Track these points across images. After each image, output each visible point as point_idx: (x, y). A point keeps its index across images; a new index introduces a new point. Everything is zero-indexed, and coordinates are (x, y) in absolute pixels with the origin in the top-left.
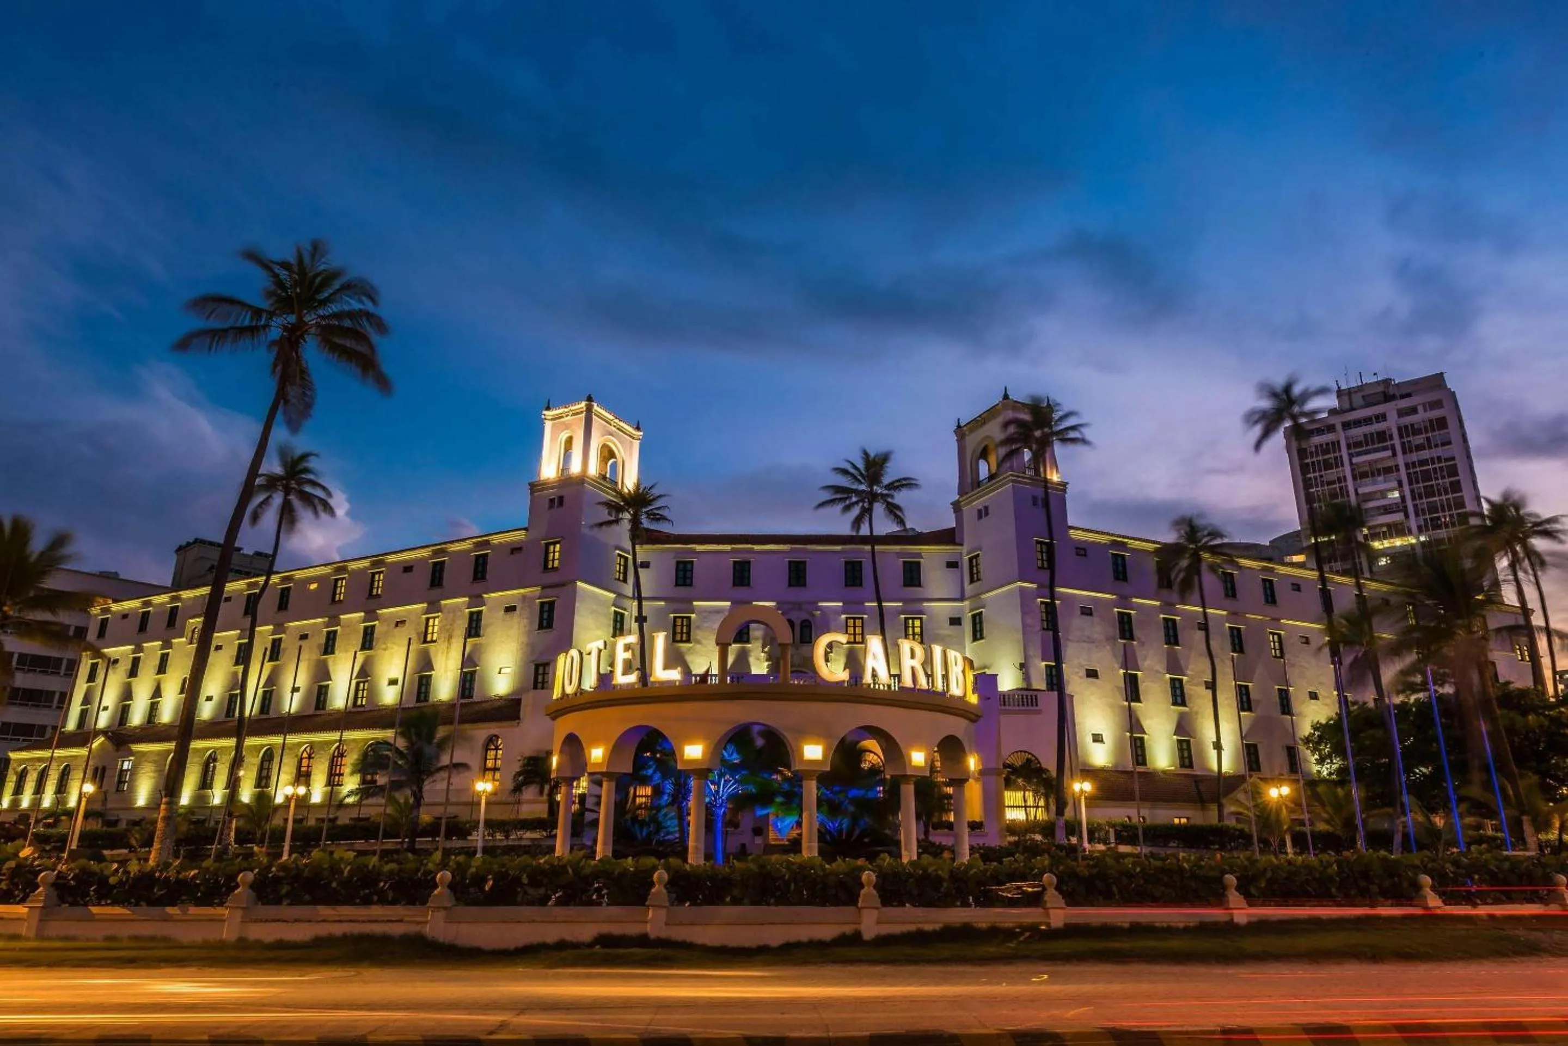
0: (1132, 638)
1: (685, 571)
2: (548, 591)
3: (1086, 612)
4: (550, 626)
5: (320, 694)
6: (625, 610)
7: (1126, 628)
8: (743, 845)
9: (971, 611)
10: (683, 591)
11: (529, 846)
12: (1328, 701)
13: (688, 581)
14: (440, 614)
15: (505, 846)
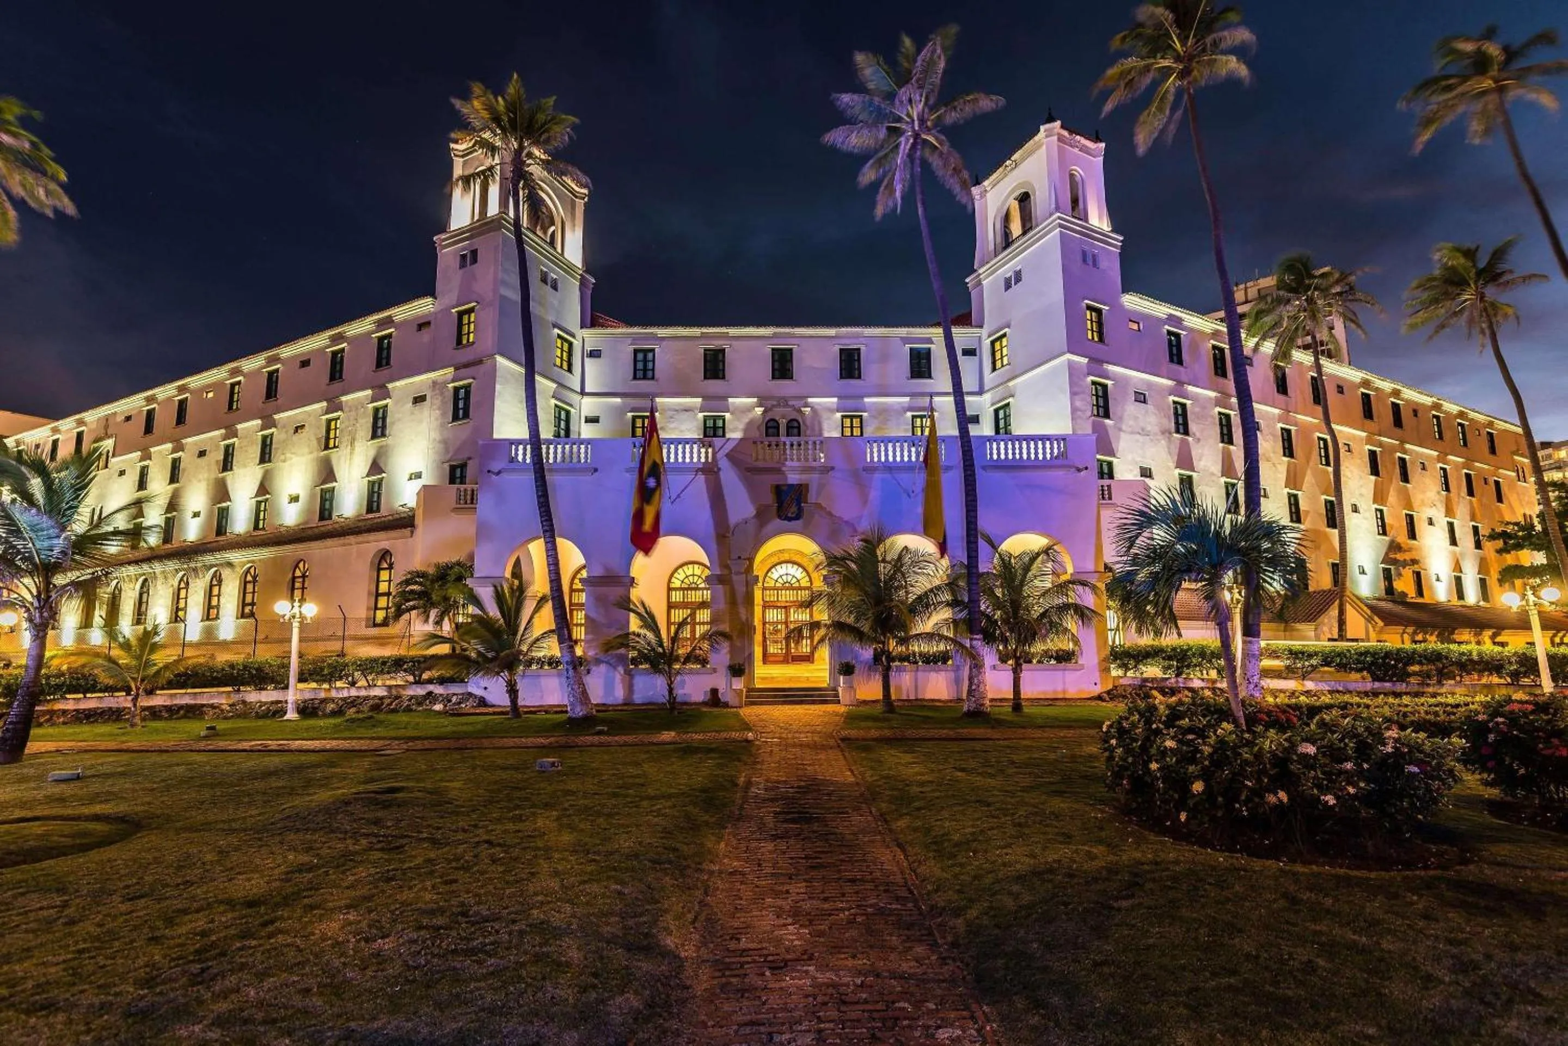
0: (1186, 432)
1: (645, 361)
2: (463, 372)
3: (1141, 398)
4: (466, 415)
5: (222, 519)
6: (571, 406)
7: (1181, 421)
8: (714, 692)
9: (993, 404)
10: (644, 386)
11: (382, 698)
12: (1367, 515)
13: (650, 374)
14: (339, 413)
15: (344, 699)
